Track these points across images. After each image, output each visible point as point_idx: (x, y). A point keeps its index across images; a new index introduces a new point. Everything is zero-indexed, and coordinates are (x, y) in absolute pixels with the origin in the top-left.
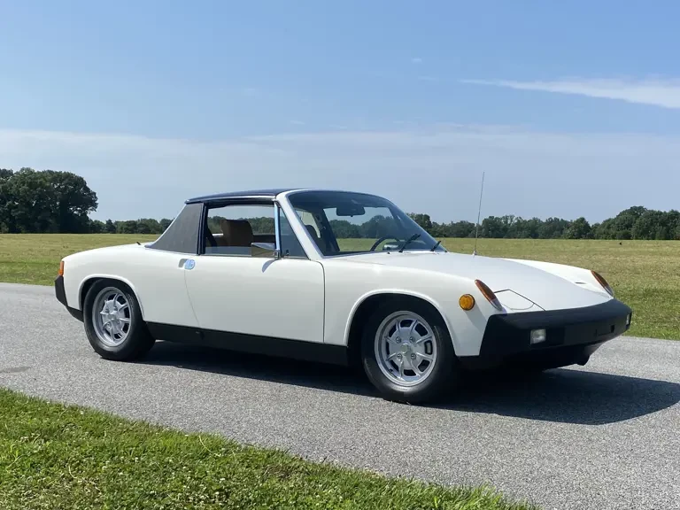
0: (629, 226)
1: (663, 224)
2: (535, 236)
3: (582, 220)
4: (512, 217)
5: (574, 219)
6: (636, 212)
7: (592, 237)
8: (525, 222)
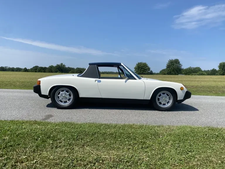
0: (36, 70)
1: (43, 69)
2: (13, 71)
3: (26, 68)
4: (7, 67)
5: (24, 68)
6: (37, 67)
7: (28, 72)
8: (10, 68)
